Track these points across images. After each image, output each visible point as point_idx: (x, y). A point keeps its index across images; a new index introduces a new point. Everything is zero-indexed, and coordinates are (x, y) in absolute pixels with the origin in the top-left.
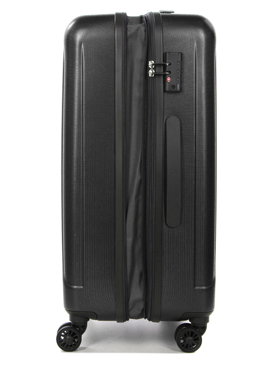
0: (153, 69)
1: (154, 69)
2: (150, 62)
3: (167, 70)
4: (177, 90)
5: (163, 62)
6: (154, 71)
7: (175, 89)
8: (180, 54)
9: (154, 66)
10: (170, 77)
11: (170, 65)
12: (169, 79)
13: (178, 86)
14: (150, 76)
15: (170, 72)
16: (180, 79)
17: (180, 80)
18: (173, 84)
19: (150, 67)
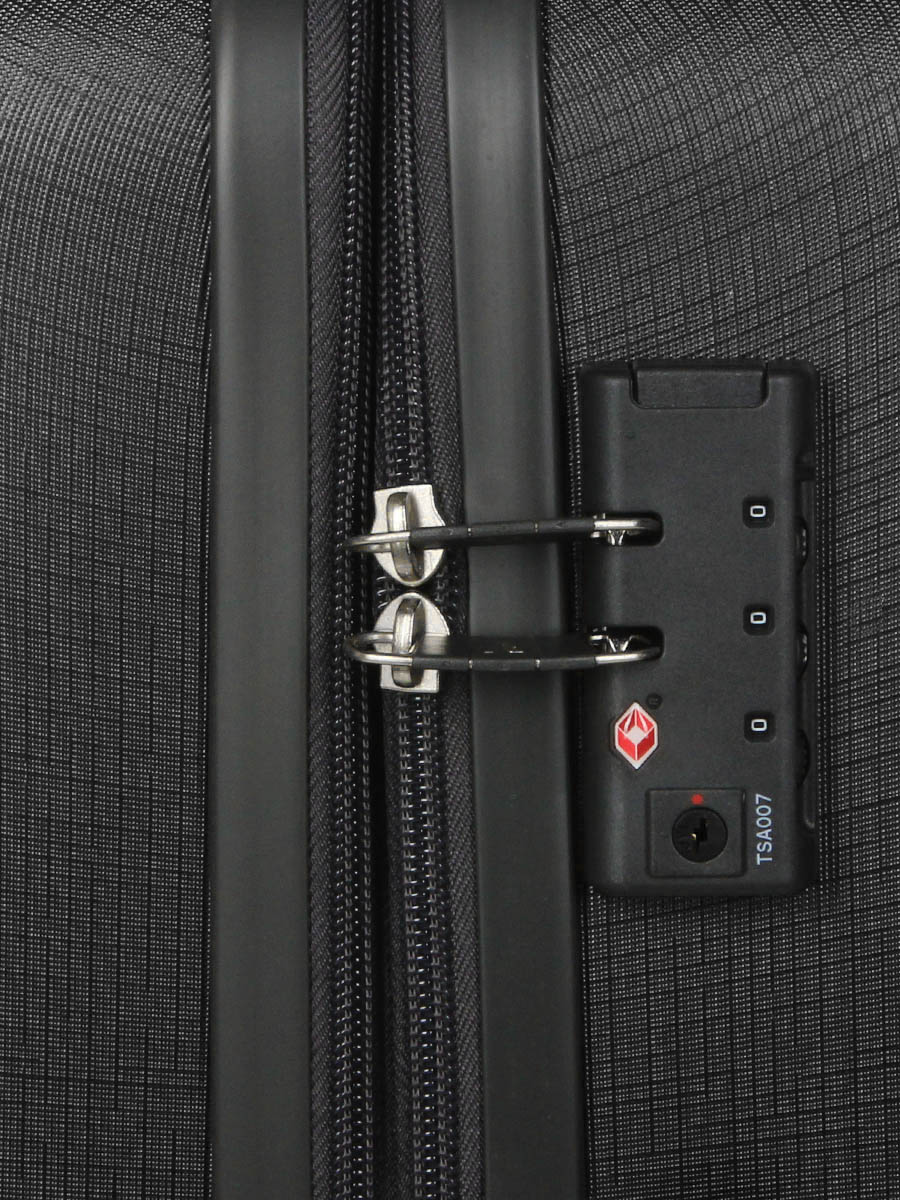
0: (427, 589)
1: (449, 590)
2: (381, 497)
3: (617, 614)
4: (747, 878)
5: (565, 511)
6: (437, 627)
7: (721, 864)
8: (781, 383)
9: (433, 558)
10: (652, 704)
11: (644, 539)
12: (636, 736)
13: (763, 814)
14: (387, 682)
15: (647, 638)
16: (785, 721)
17: (784, 740)
18: (697, 799)
19: (386, 561)
